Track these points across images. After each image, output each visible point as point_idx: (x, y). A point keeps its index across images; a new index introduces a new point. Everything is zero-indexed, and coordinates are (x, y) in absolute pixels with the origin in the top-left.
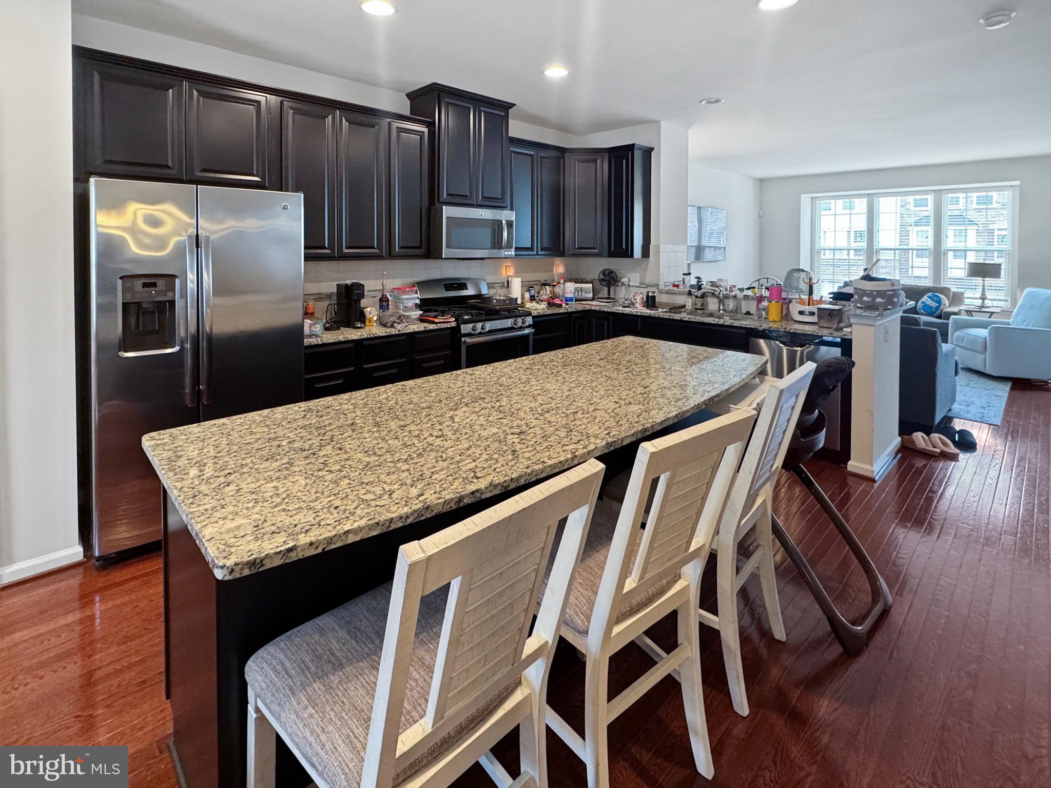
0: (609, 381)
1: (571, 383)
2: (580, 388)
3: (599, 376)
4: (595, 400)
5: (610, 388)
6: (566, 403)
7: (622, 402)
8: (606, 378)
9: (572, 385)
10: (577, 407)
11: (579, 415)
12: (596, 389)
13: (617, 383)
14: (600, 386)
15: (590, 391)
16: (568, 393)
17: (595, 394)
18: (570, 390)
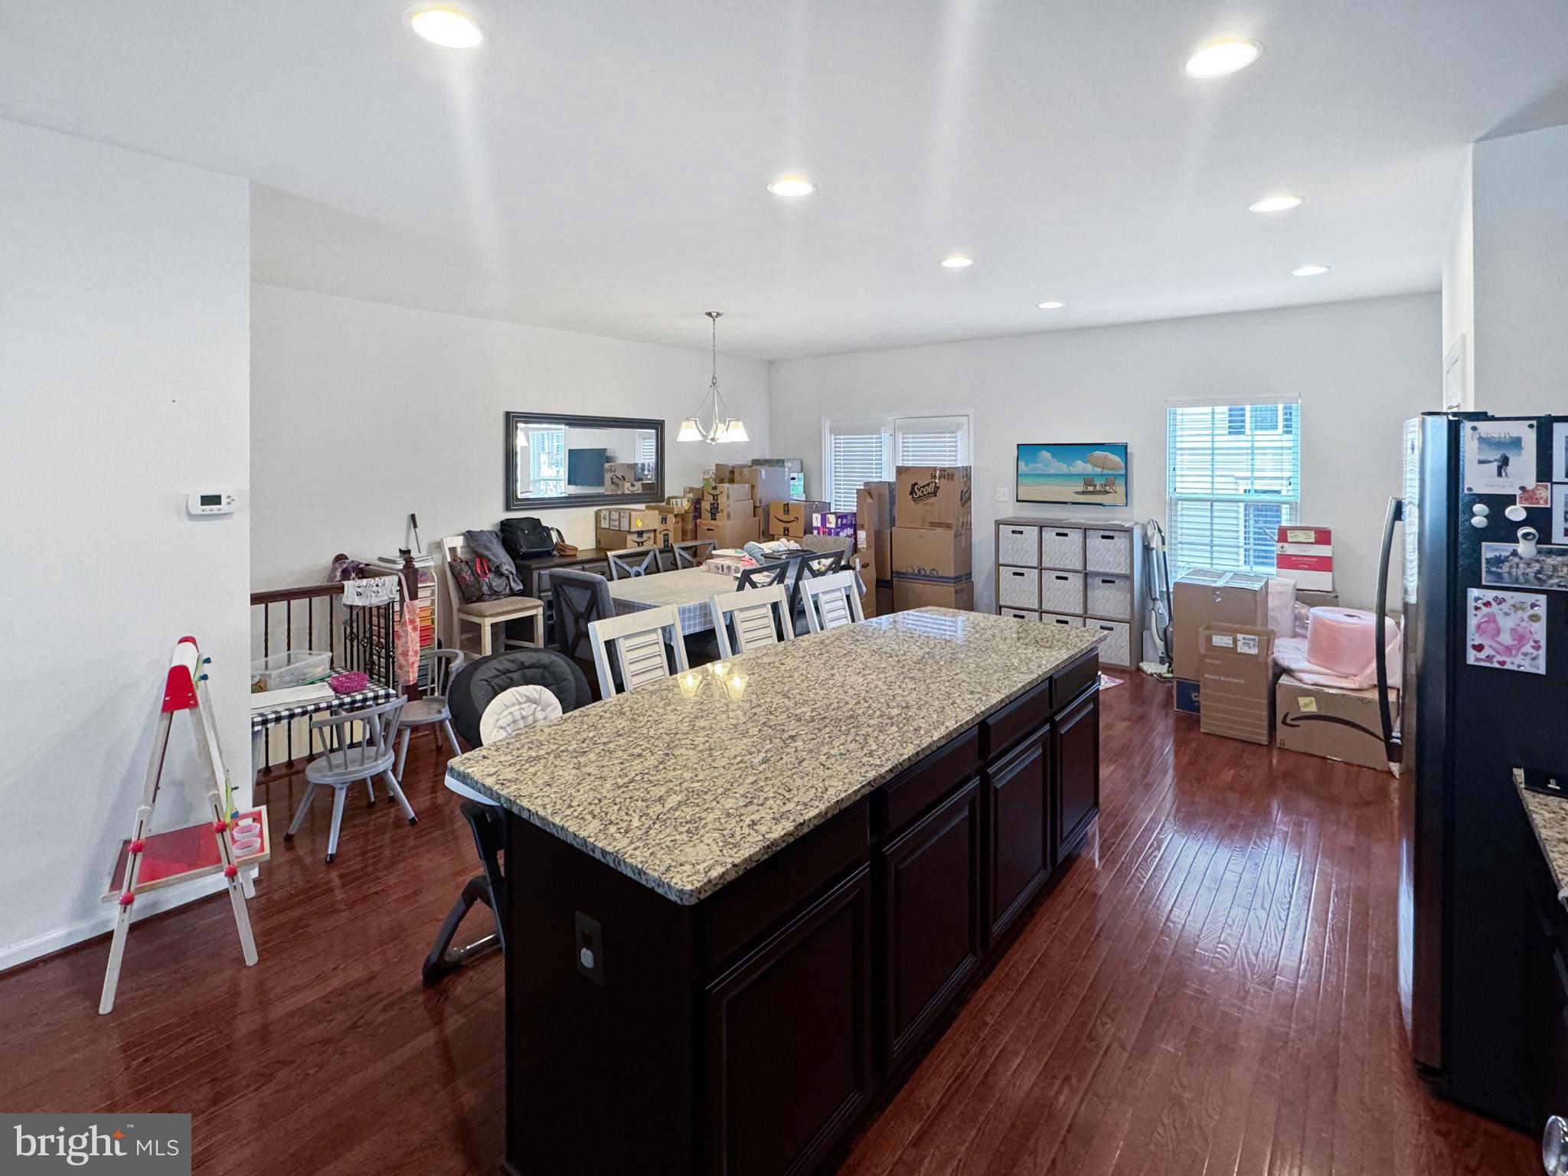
0: (786, 689)
1: (834, 685)
2: (821, 678)
3: (799, 697)
4: (804, 666)
5: (786, 680)
6: (831, 662)
7: (777, 664)
8: (790, 695)
9: (831, 682)
10: (820, 659)
11: (817, 653)
12: (803, 677)
13: (776, 688)
14: (798, 681)
15: (810, 676)
16: (833, 672)
17: (805, 673)
18: (832, 675)
